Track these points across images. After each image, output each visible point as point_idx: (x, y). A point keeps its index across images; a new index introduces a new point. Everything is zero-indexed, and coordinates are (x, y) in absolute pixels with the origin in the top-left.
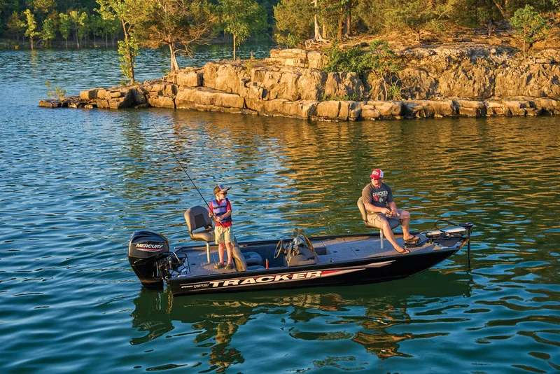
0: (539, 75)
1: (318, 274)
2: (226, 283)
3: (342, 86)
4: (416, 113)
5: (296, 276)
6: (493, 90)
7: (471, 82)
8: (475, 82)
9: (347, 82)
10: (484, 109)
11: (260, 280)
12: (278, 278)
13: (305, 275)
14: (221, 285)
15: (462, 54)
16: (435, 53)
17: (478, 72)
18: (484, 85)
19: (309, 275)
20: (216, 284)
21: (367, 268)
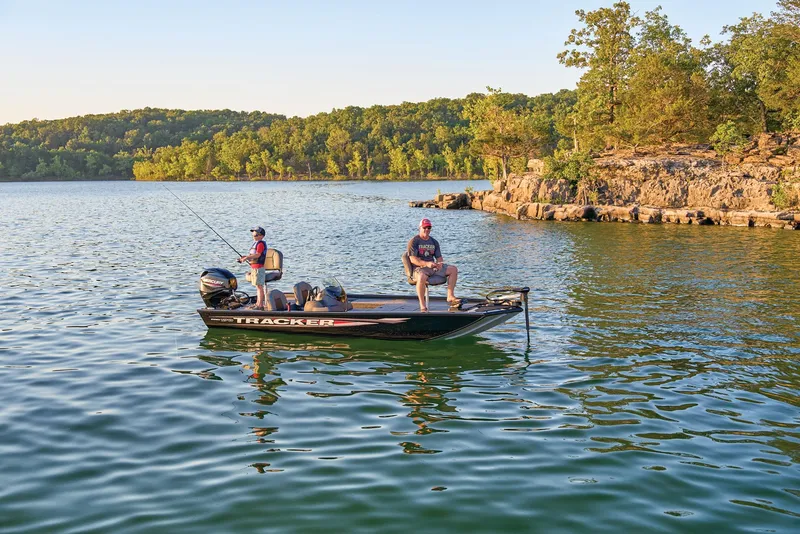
0: (726, 187)
1: (330, 322)
2: (248, 321)
3: (550, 191)
4: (600, 217)
5: (309, 322)
6: (686, 200)
7: (664, 191)
8: (667, 192)
9: (556, 188)
10: (659, 217)
11: (276, 321)
12: (293, 322)
13: (318, 322)
14: (244, 321)
15: (656, 166)
16: (633, 164)
17: (673, 183)
18: (676, 195)
19: (322, 323)
20: (239, 320)
21: (380, 323)
